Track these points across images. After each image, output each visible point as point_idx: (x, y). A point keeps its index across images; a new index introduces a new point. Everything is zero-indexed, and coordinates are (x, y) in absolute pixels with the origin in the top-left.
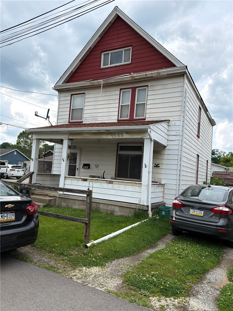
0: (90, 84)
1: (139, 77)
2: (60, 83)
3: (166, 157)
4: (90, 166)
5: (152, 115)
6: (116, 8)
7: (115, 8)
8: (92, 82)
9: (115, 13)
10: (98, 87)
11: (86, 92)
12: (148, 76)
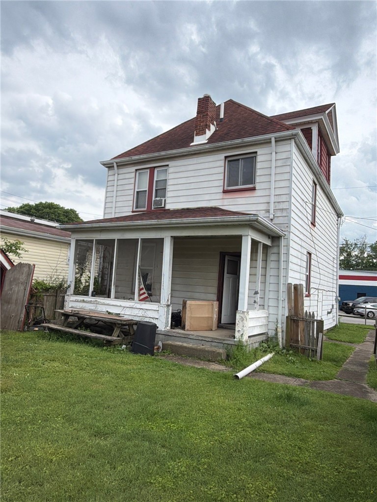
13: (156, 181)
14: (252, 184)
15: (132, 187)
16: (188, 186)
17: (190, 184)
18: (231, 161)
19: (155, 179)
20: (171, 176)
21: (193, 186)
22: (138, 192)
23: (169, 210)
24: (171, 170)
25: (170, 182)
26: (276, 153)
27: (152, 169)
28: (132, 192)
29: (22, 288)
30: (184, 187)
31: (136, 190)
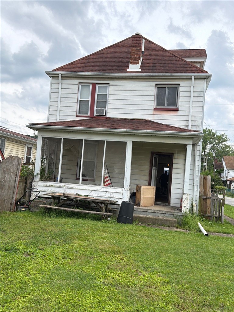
13: (98, 94)
14: (175, 106)
15: (76, 96)
16: (125, 102)
17: (127, 101)
18: (160, 88)
19: (97, 93)
20: (111, 92)
21: (129, 102)
22: (80, 101)
23: (110, 118)
24: (111, 88)
25: (110, 97)
26: (194, 87)
27: (94, 85)
28: (76, 100)
29: (13, 176)
30: (122, 102)
31: (79, 99)
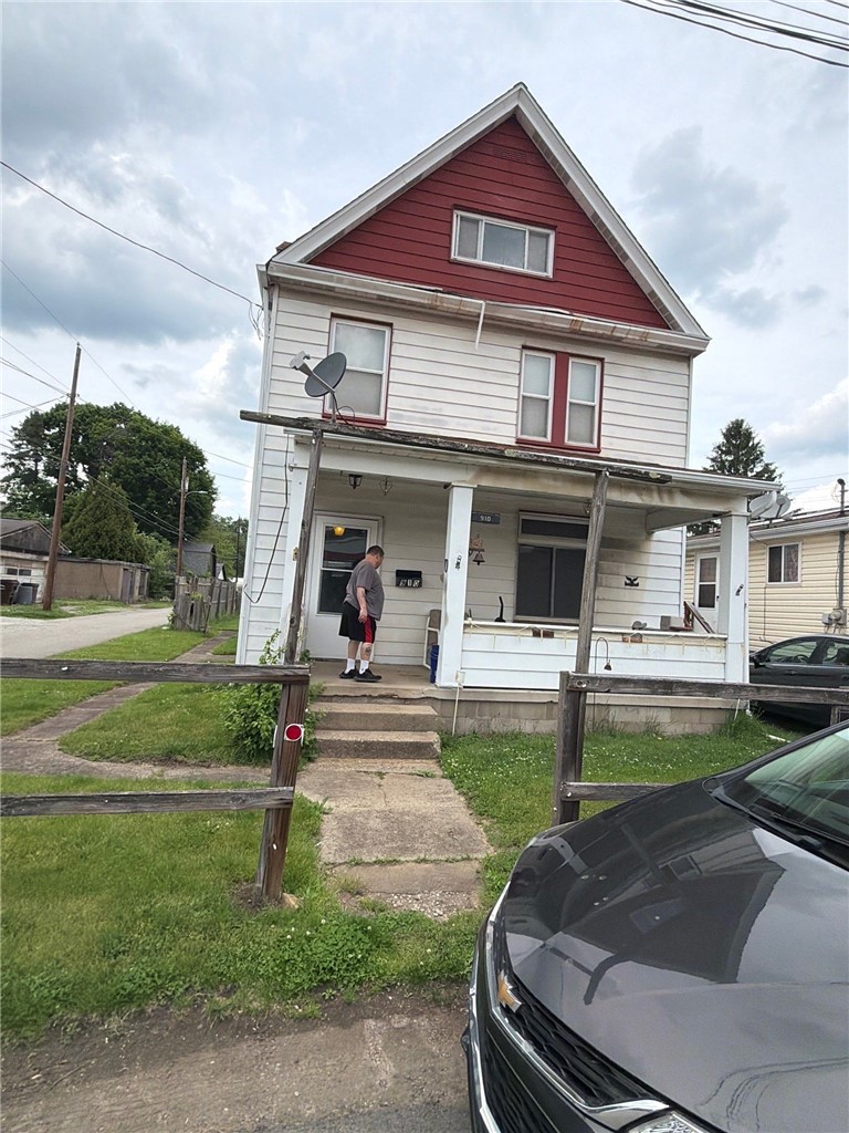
0: (426, 302)
1: (592, 330)
2: (295, 258)
3: (652, 560)
4: (423, 576)
5: (617, 444)
6: (521, 90)
7: (519, 88)
8: (439, 294)
9: (514, 106)
10: (465, 321)
11: (397, 322)
12: (615, 334)
